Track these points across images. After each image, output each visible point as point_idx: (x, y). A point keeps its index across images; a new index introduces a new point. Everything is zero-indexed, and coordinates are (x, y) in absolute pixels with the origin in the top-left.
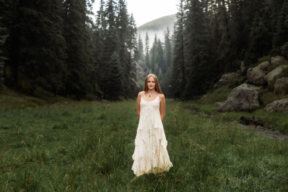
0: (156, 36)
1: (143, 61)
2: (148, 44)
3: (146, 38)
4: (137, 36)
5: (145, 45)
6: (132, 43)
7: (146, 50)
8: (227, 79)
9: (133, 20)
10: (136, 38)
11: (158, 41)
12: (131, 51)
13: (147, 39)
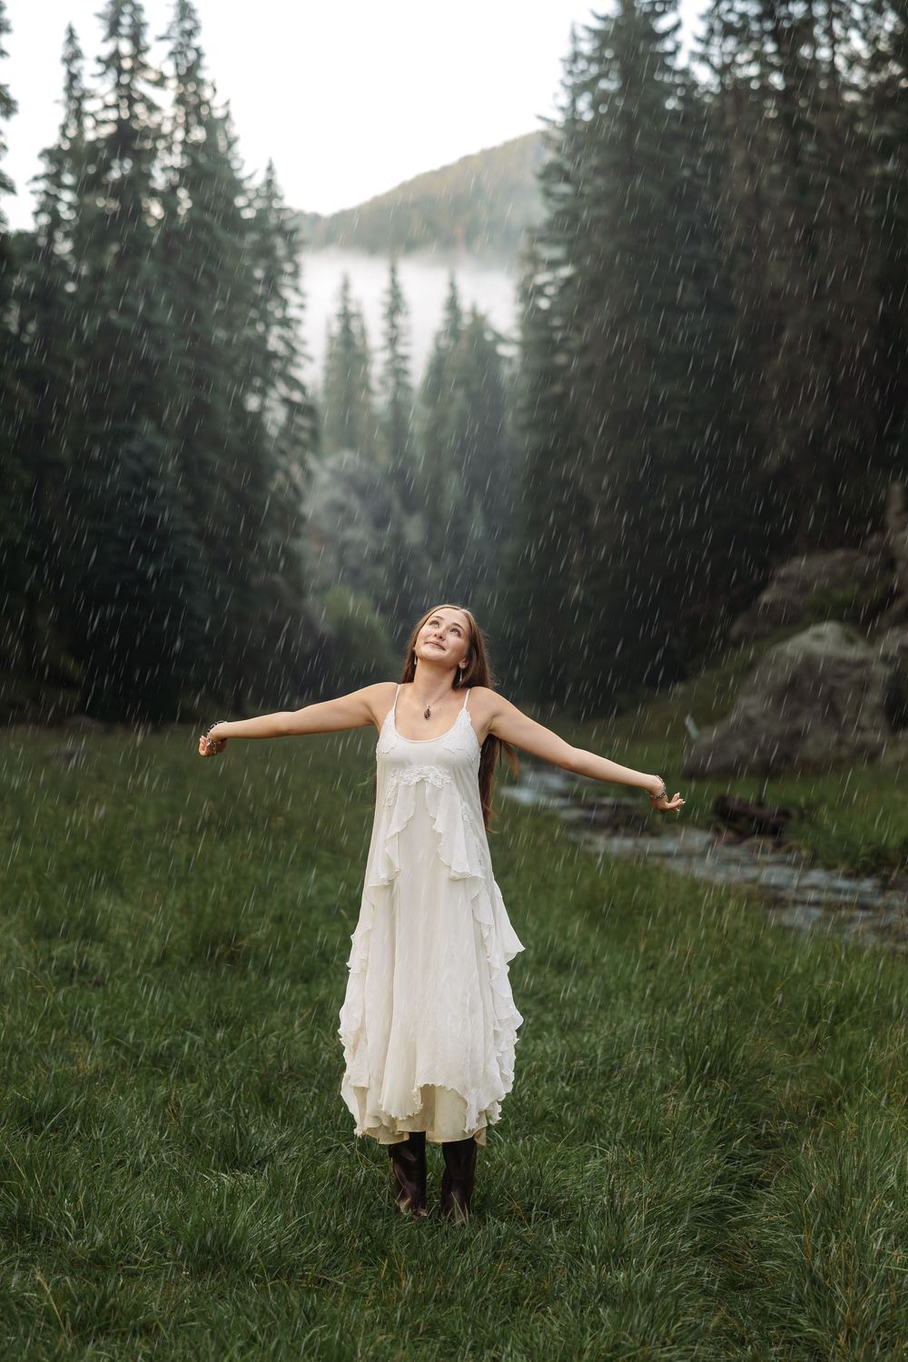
0: (453, 286)
1: (370, 456)
2: (403, 339)
3: (388, 299)
4: (302, 307)
5: (384, 348)
6: (274, 355)
7: (391, 382)
8: (805, 588)
9: (276, 204)
10: (299, 322)
11: (467, 321)
12: (268, 402)
13: (395, 305)
